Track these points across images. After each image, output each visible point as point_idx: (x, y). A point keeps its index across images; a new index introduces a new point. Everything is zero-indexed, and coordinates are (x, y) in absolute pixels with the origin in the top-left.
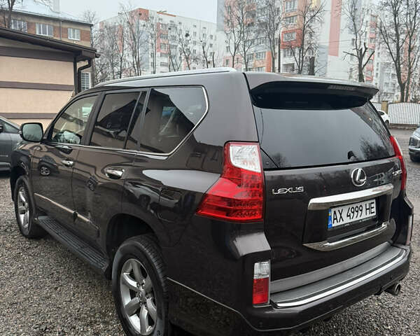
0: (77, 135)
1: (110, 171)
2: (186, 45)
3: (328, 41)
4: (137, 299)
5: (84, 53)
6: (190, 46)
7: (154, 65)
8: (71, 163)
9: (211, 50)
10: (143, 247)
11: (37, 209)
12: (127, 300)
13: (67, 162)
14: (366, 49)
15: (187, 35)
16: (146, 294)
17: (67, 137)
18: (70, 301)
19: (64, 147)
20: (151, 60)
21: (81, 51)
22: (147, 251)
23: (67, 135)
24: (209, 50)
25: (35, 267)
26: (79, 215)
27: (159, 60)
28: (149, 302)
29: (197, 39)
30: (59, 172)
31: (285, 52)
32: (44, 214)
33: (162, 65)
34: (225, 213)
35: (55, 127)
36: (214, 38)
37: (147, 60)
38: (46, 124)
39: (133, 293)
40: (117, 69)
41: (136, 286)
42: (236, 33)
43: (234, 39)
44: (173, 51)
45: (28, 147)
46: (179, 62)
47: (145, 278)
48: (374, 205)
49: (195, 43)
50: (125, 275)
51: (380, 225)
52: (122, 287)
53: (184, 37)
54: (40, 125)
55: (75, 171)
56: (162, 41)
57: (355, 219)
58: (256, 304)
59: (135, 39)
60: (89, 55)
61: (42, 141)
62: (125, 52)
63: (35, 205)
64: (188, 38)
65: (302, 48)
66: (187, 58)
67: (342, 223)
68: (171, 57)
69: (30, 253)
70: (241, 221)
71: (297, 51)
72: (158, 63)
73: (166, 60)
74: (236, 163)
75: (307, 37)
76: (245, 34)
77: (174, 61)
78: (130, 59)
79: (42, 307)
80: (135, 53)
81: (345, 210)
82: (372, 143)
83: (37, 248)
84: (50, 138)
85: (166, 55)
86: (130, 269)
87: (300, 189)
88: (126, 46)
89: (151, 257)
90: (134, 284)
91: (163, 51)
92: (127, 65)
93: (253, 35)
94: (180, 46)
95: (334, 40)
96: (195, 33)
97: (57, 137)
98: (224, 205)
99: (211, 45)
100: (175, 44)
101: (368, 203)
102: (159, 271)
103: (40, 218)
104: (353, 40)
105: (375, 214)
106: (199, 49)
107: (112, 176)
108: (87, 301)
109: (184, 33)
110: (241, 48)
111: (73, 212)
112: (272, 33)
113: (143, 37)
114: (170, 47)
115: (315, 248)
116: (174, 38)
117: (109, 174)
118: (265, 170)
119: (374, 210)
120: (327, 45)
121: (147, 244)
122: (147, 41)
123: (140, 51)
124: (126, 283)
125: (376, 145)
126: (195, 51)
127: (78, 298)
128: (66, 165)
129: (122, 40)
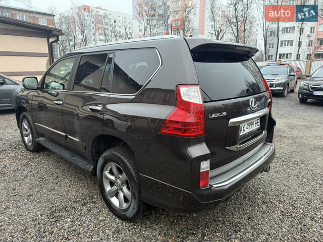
0: (61, 84)
1: (91, 107)
2: (115, 28)
3: (198, 26)
4: (115, 188)
5: (54, 32)
6: (117, 28)
7: (95, 40)
8: (61, 102)
9: (130, 31)
10: (120, 155)
11: (37, 133)
12: (108, 188)
13: (58, 102)
14: (221, 30)
15: (115, 22)
16: (122, 184)
17: (53, 86)
18: (68, 191)
19: (53, 92)
20: (93, 37)
21: (51, 31)
22: (123, 158)
23: (53, 84)
24: (129, 31)
25: (40, 170)
26: (69, 136)
27: (98, 37)
28: (125, 188)
29: (121, 24)
30: (47, 108)
31: (174, 32)
32: (43, 136)
33: (100, 40)
34: (180, 131)
35: (45, 82)
36: (131, 24)
37: (91, 38)
38: (39, 78)
39: (112, 184)
40: (72, 43)
41: (114, 179)
42: (145, 21)
43: (144, 24)
44: (106, 31)
45: (25, 93)
46: (111, 39)
47: (122, 174)
48: (259, 121)
49: (119, 27)
50: (107, 173)
51: (262, 133)
52: (104, 180)
53: (113, 23)
54: (36, 78)
55: (64, 108)
56: (99, 25)
57: (250, 130)
58: (202, 187)
59: (82, 25)
60: (57, 33)
61: (38, 89)
62: (77, 33)
63: (36, 130)
64: (116, 24)
65: (184, 30)
66: (116, 36)
67: (244, 133)
68: (105, 35)
69: (35, 161)
70: (190, 136)
71: (181, 31)
72: (98, 39)
73: (102, 37)
74: (185, 98)
75: (186, 23)
76: (151, 22)
77: (108, 38)
78: (80, 37)
79: (50, 196)
80: (83, 33)
81: (246, 125)
82: (249, 81)
83: (39, 158)
84: (43, 86)
85: (102, 34)
86: (109, 169)
87: (224, 114)
88: (77, 29)
89: (126, 161)
90: (113, 178)
91: (100, 31)
92: (78, 41)
93: (155, 22)
94: (111, 28)
95: (202, 25)
96: (119, 21)
97: (48, 86)
98: (179, 126)
99: (130, 28)
100: (107, 27)
101: (256, 120)
102: (132, 170)
103: (40, 139)
104: (212, 25)
105: (259, 126)
106: (122, 30)
107: (93, 110)
108: (78, 189)
109: (113, 21)
110: (148, 30)
111: (64, 134)
112: (166, 21)
113: (88, 23)
114: (105, 29)
115: (233, 149)
116: (106, 24)
117: (91, 109)
118: (205, 102)
119: (259, 124)
120: (198, 28)
121: (121, 153)
122: (90, 26)
123: (86, 31)
124: (107, 178)
125: (252, 82)
126: (120, 32)
127: (73, 188)
128: (58, 104)
129: (74, 24)
